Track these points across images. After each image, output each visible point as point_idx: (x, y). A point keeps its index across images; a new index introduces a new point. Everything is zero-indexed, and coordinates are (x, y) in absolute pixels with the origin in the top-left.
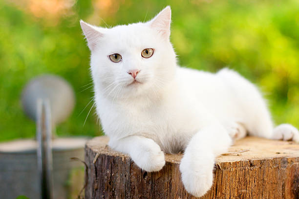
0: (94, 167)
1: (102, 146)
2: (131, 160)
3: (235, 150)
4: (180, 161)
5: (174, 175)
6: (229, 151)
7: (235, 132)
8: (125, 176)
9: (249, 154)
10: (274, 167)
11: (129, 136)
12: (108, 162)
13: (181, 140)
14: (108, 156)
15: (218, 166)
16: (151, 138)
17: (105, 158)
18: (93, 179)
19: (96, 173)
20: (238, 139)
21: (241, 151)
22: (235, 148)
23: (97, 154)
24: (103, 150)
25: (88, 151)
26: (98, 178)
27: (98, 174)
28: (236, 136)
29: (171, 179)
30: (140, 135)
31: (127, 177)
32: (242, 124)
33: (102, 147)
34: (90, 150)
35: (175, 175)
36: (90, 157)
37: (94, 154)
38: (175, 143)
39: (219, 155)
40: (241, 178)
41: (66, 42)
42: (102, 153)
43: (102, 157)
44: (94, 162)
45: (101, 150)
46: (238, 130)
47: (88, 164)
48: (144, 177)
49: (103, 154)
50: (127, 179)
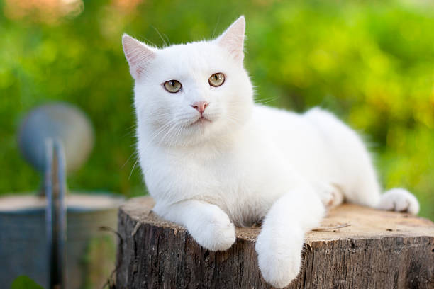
0: (133, 241)
1: (145, 211)
2: (187, 233)
3: (329, 224)
4: (255, 238)
5: (247, 257)
6: (322, 225)
7: (329, 198)
8: (178, 256)
9: (350, 230)
10: (385, 249)
11: (186, 200)
12: (154, 235)
13: (257, 208)
14: (154, 227)
15: (308, 246)
16: (216, 204)
17: (149, 230)
18: (130, 257)
19: (136, 250)
20: (332, 207)
21: (339, 226)
22: (330, 221)
23: (138, 224)
24: (146, 218)
25: (124, 218)
26: (138, 257)
27: (138, 251)
28: (331, 203)
29: (243, 262)
30: (201, 200)
31: (181, 257)
32: (338, 187)
33: (144, 214)
34: (128, 216)
35: (249, 257)
36: (126, 227)
37: (134, 223)
38: (248, 212)
39: (309, 230)
40: (339, 263)
41: (74, 50)
42: (146, 221)
43: (145, 228)
44: (133, 234)
45: (143, 218)
46: (333, 194)
47: (124, 236)
48: (205, 258)
49: (146, 224)
50: (181, 260)
